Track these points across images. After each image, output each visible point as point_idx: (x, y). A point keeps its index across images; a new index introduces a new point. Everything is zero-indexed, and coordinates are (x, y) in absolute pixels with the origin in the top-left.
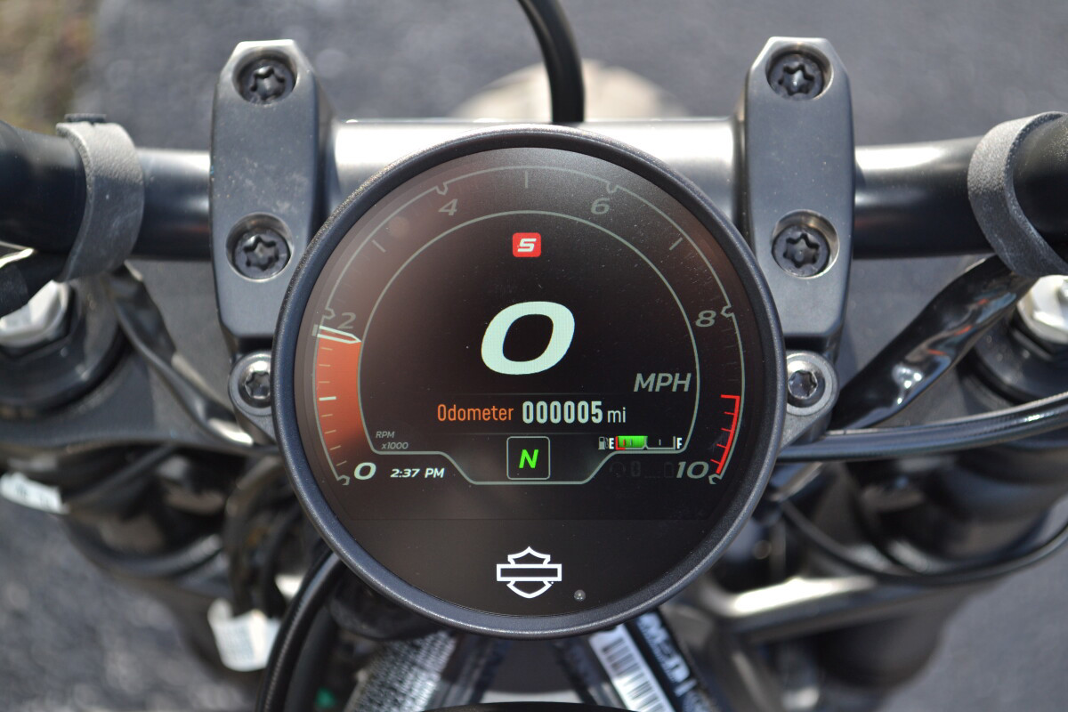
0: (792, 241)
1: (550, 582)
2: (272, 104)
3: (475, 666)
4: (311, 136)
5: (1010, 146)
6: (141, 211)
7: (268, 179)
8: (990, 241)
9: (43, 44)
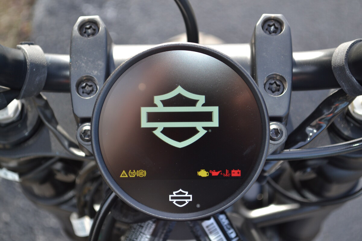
0: (271, 84)
1: (188, 201)
2: (91, 38)
3: (162, 233)
4: (105, 49)
5: (346, 50)
6: (46, 75)
7: (90, 63)
8: (339, 84)
9: (14, 31)
